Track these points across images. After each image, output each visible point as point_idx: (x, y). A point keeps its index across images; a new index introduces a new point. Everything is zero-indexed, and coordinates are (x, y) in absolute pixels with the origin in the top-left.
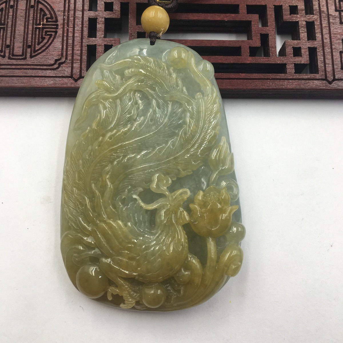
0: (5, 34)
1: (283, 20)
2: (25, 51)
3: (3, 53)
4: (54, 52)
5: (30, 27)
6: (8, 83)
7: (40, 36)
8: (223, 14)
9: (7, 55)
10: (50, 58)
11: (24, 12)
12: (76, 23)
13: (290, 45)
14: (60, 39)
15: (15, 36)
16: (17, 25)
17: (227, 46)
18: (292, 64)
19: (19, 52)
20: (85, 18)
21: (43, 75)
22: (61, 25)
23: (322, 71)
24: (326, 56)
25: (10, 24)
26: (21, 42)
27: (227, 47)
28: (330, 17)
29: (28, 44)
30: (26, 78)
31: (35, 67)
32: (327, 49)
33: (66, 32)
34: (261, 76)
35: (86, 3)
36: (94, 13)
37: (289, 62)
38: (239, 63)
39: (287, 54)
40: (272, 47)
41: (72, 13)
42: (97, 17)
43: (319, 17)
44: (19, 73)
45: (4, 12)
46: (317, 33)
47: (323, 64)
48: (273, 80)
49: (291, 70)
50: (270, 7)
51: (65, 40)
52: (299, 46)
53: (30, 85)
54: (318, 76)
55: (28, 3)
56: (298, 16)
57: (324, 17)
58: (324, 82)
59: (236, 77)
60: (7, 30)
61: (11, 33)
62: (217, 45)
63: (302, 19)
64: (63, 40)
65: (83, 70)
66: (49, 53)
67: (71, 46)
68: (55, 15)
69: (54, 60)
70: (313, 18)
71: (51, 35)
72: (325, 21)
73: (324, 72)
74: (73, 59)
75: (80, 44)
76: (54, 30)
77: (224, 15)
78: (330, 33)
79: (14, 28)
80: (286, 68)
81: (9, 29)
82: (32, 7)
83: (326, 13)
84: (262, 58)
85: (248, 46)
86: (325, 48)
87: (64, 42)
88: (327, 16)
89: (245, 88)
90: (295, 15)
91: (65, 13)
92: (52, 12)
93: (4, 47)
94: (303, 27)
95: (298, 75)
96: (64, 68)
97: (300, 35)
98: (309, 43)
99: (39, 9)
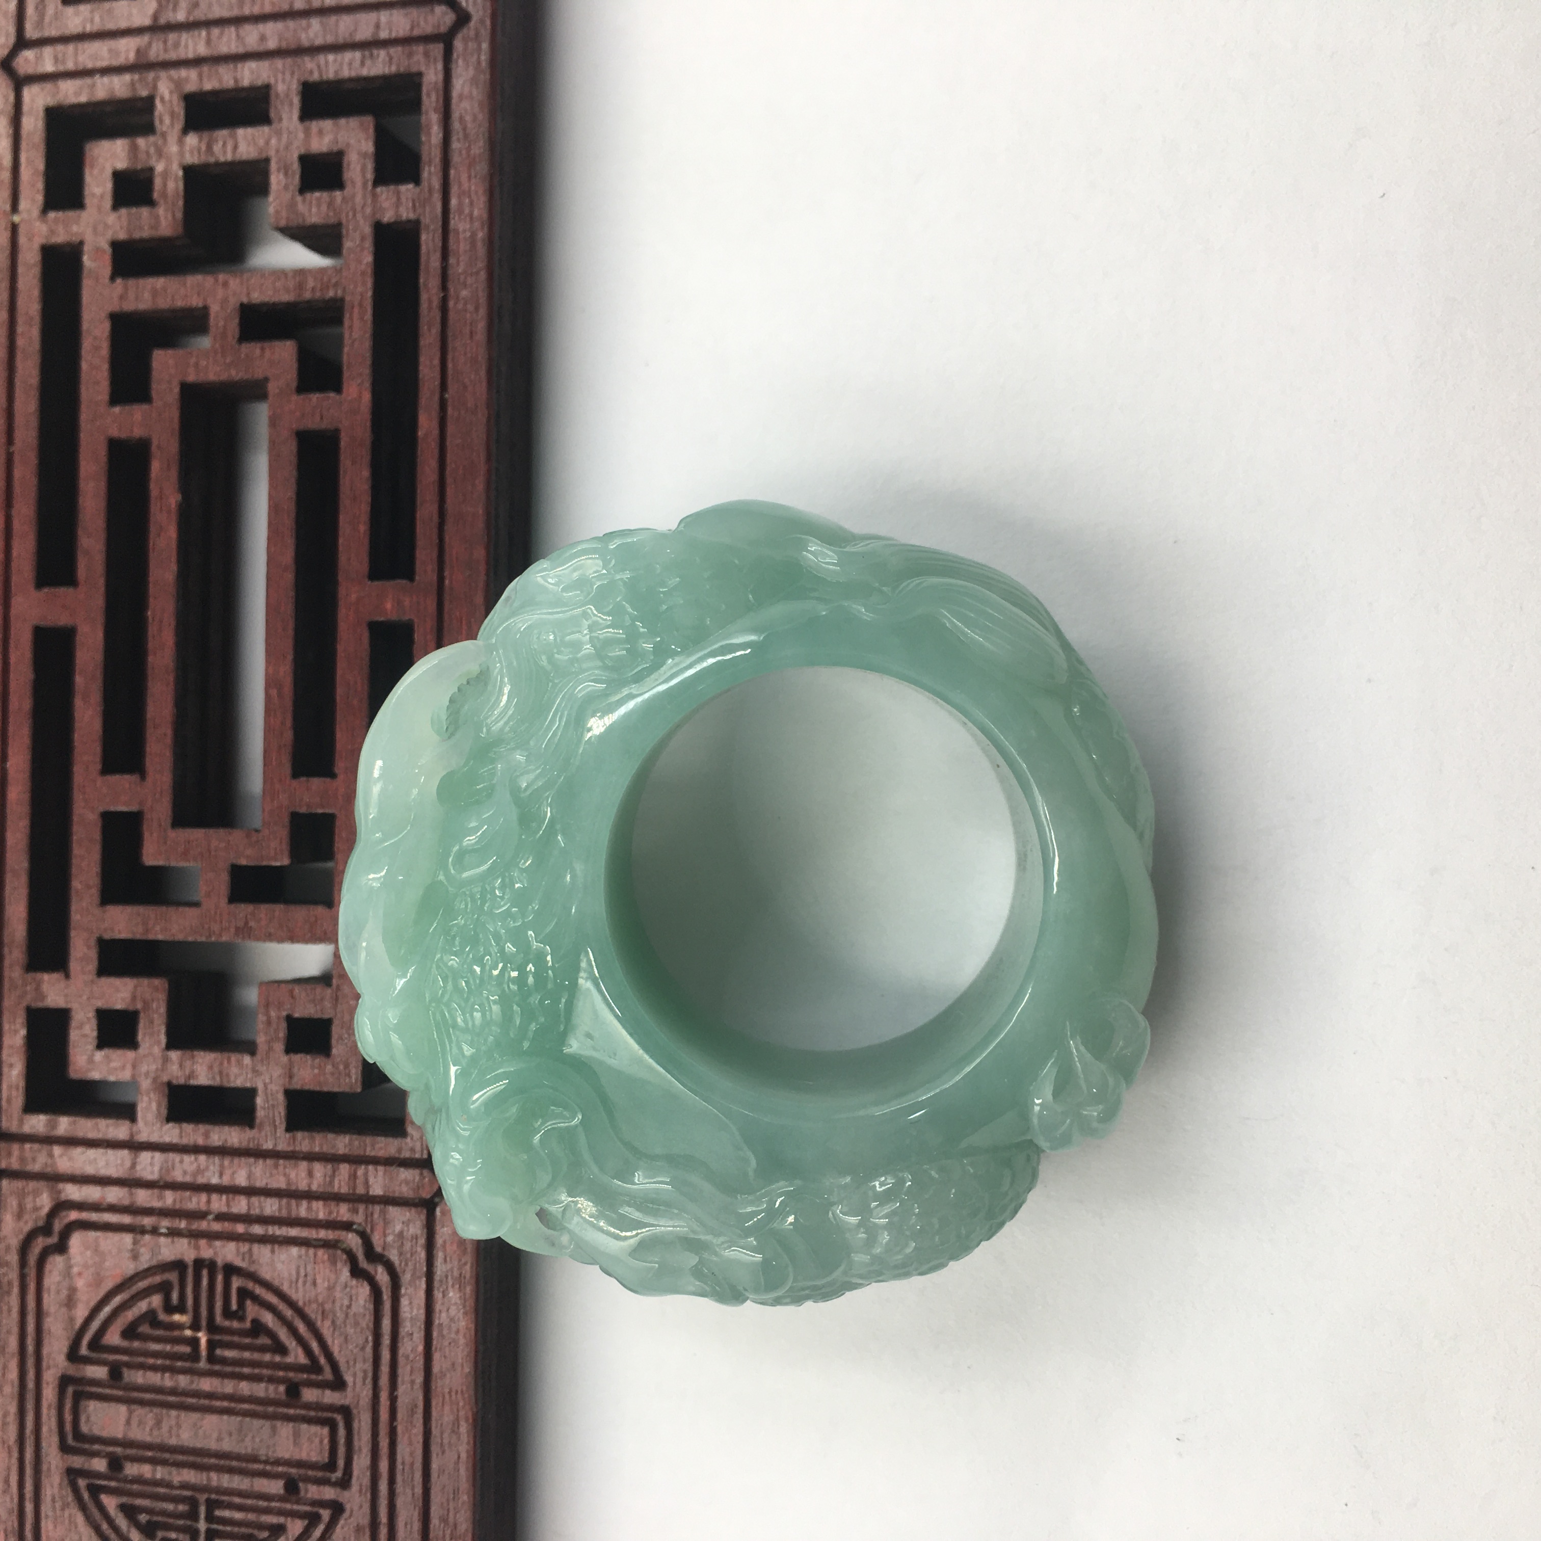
0: (237, 1500)
1: (177, 238)
2: (312, 1413)
3: (322, 1511)
4: (319, 1281)
5: (206, 1384)
6: (456, 1492)
7: (247, 1341)
8: (152, 510)
9: (329, 1493)
10: (346, 1302)
11: (139, 1411)
12: (188, 1179)
13: (292, 205)
14: (263, 1253)
15: (246, 1454)
16: (199, 1445)
17: (294, 497)
18: (374, 196)
19: (317, 1440)
20: (167, 1139)
21: (422, 1333)
22: (197, 1248)
23: (410, 55)
24: (341, 40)
25: (190, 1476)
26: (274, 1429)
27: (298, 494)
28: (162, 21)
29: (284, 1397)
30: (434, 1413)
31: (385, 1369)
32: (311, 34)
33: (227, 1226)
34: (428, 338)
35: (99, 1130)
36: (145, 1099)
37: (368, 210)
38: (368, 442)
39: (332, 220)
40: (301, 286)
41: (143, 1197)
42: (163, 1084)
43: (163, 74)
44: (411, 1444)
45: (139, 1502)
46: (236, 81)
47: (375, 52)
48: (451, 287)
49: (403, 200)
50: (122, 297)
51: (267, 1230)
52: (296, 167)
53: (466, 1396)
54: (432, 76)
55: (100, 1390)
56: (159, 168)
57: (166, 50)
58: (458, 44)
59: (436, 452)
60: (219, 1491)
61: (231, 1471)
62: (290, 542)
63: (173, 148)
64: (263, 1240)
65: (400, 1150)
66: (322, 1304)
67: (293, 1202)
68: (155, 1274)
69: (354, 1282)
70: (171, 101)
71: (244, 1294)
72: (183, 43)
73: (414, 48)
74: (348, 1194)
75: (281, 1162)
76: (220, 1278)
77: (154, 508)
78: (238, 21)
79: (213, 1461)
80: (395, 223)
81: (213, 1479)
82: (115, 1373)
83: (146, 38)
84: (347, 336)
85: (295, 397)
86: (306, 43)
87: (272, 1236)
88: (162, 36)
89: (481, 417)
90: (158, 182)
91: (143, 1226)
92: (142, 1285)
93: (295, 1507)
94: (209, 148)
95: (427, 168)
96: (390, 1239)
97: (245, 157)
98: (280, 120)
99: (125, 1344)
